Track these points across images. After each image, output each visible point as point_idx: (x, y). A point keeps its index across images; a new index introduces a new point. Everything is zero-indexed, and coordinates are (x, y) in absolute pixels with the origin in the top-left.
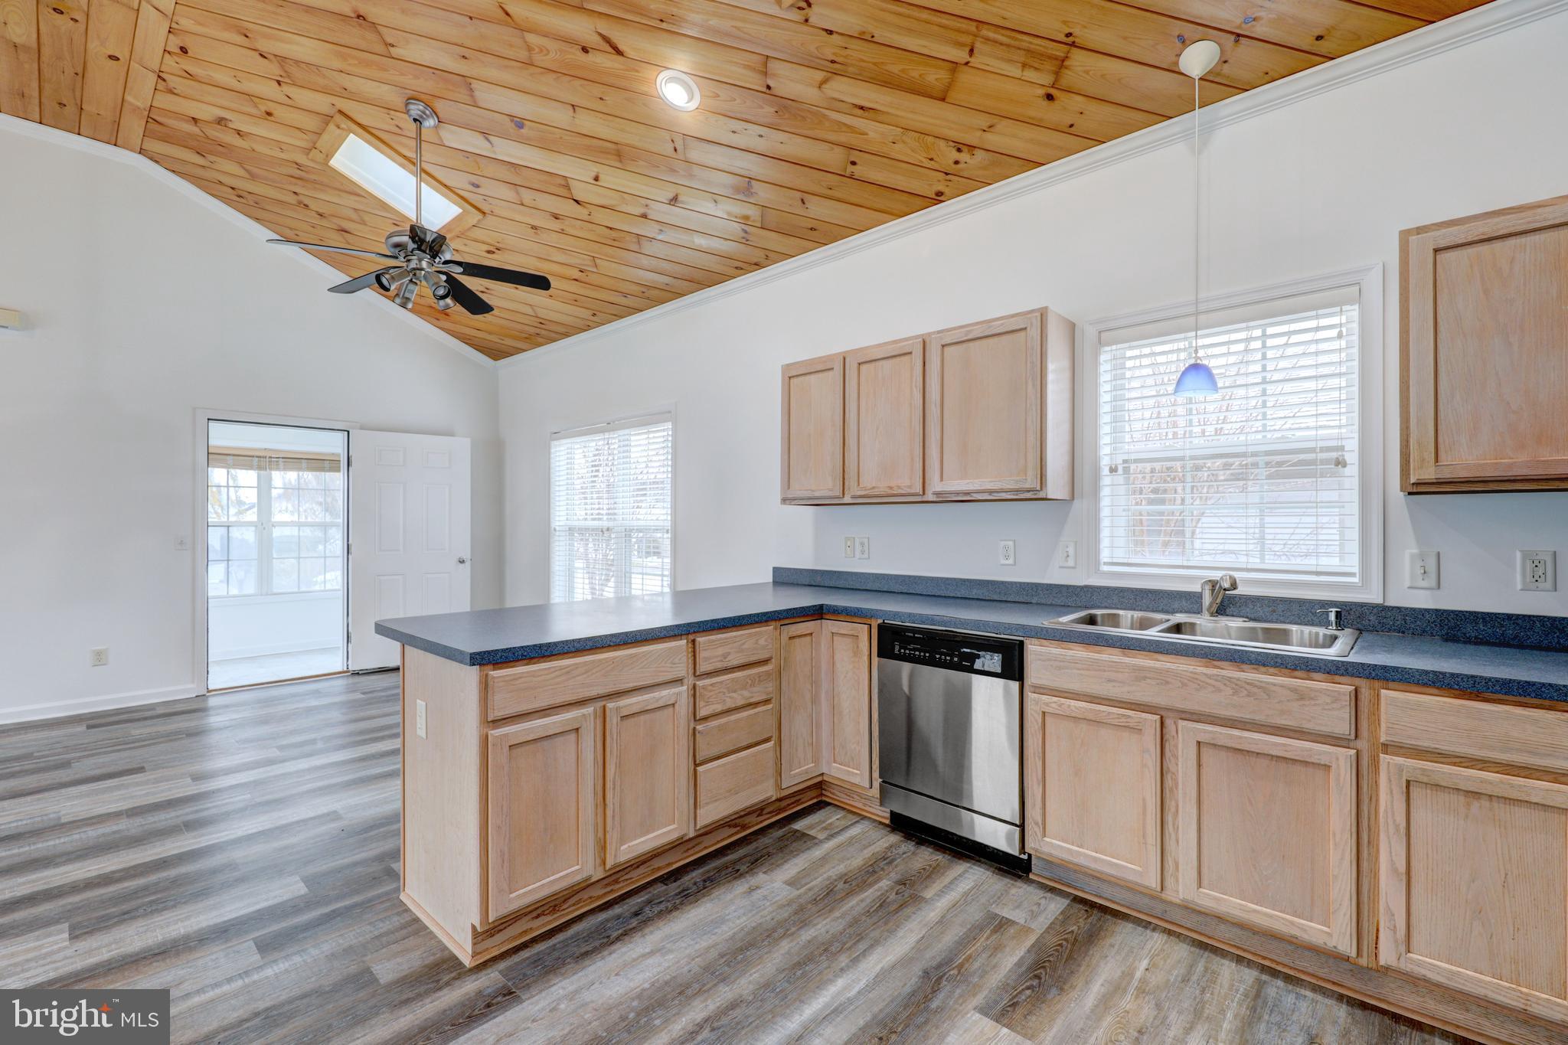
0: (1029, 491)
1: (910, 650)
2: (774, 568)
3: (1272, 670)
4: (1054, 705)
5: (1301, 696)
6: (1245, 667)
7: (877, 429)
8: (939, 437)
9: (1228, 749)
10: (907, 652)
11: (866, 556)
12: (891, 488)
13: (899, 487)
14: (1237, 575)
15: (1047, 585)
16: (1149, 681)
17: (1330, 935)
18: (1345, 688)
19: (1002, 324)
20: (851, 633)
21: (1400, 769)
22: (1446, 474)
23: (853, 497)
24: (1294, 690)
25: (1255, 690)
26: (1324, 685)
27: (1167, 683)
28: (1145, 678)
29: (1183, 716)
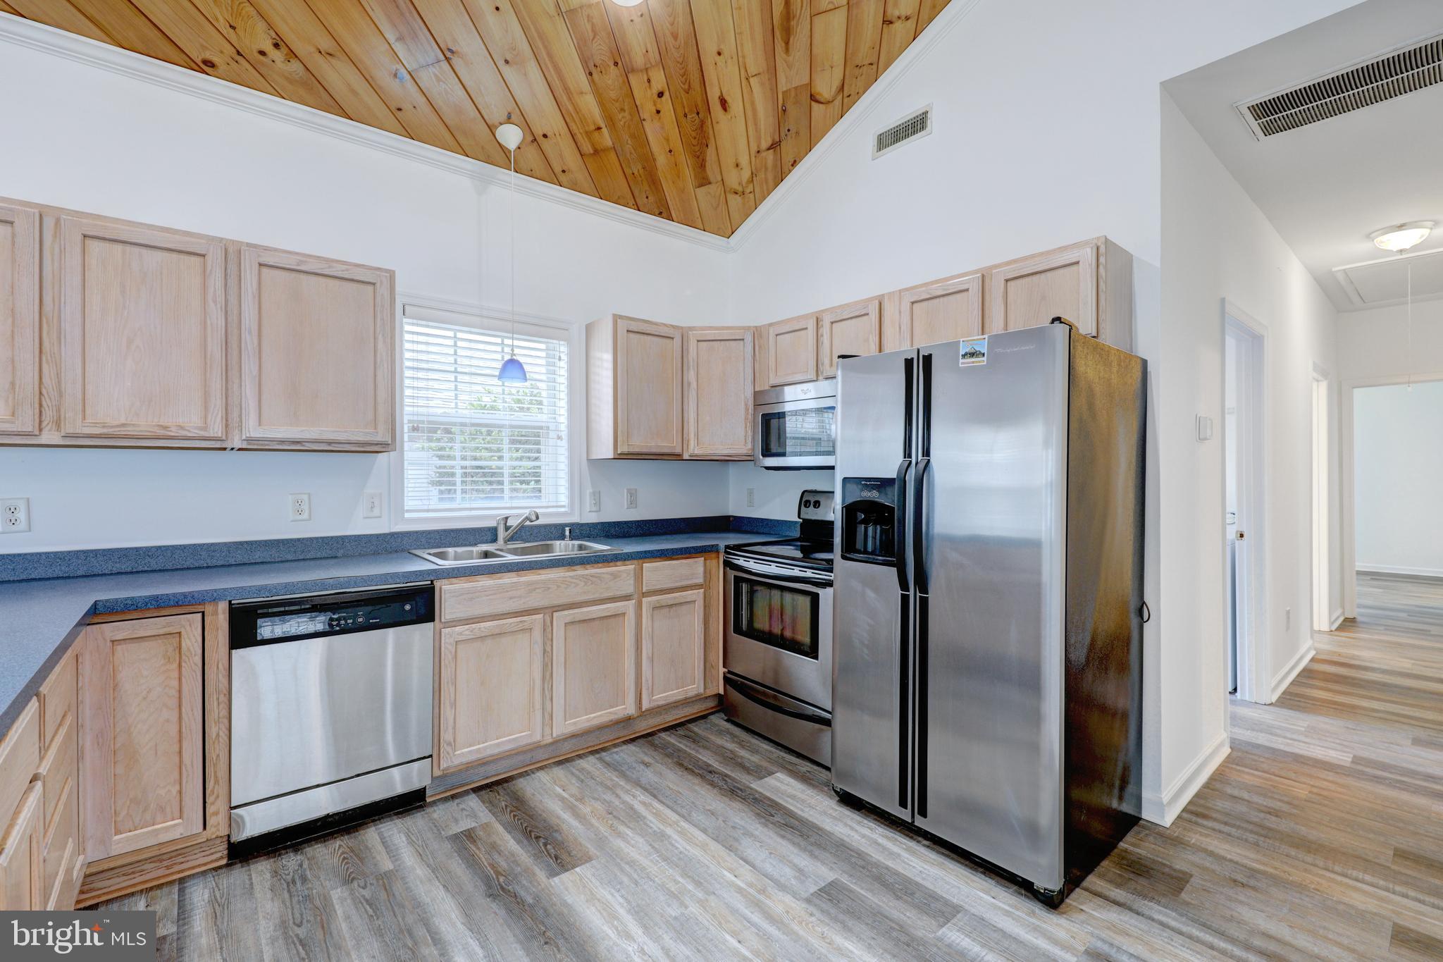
0: (377, 444)
3: (600, 565)
4: (467, 633)
5: (615, 576)
6: (588, 566)
9: (579, 621)
11: (23, 526)
14: (538, 511)
15: (355, 536)
16: (537, 590)
17: (626, 708)
18: (630, 567)
20: (162, 632)
21: (650, 602)
22: (631, 450)
23: (66, 436)
24: (612, 574)
25: (594, 579)
26: (623, 568)
27: (549, 588)
28: (535, 589)
29: (554, 609)
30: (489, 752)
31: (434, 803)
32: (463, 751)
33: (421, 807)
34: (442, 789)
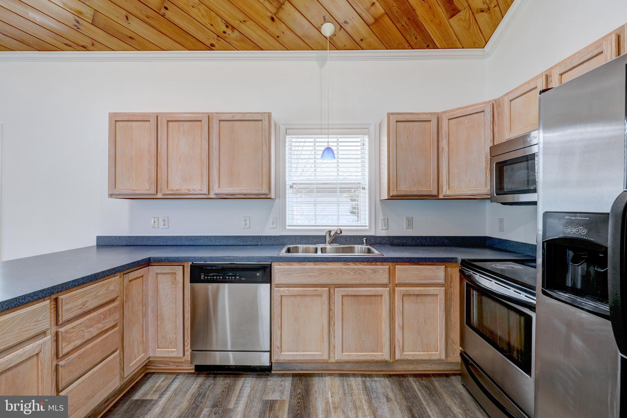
0: (263, 195)
1: (210, 276)
2: (97, 237)
3: (365, 263)
4: (286, 292)
5: (375, 271)
6: (357, 263)
7: (180, 158)
8: (218, 166)
9: (352, 296)
10: (209, 277)
11: (166, 226)
12: (189, 190)
13: (194, 190)
14: (341, 228)
15: (265, 236)
16: (325, 274)
17: (383, 355)
18: (386, 267)
19: (251, 116)
20: (170, 272)
21: (401, 291)
22: (399, 193)
23: (163, 195)
24: (372, 270)
25: (361, 272)
26: (381, 267)
27: (332, 274)
28: (323, 273)
29: (336, 286)
30: (298, 358)
31: (274, 374)
32: (286, 353)
33: (268, 375)
34: (279, 368)
